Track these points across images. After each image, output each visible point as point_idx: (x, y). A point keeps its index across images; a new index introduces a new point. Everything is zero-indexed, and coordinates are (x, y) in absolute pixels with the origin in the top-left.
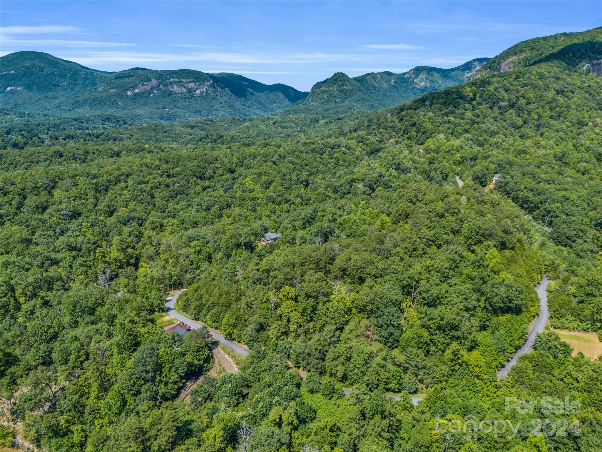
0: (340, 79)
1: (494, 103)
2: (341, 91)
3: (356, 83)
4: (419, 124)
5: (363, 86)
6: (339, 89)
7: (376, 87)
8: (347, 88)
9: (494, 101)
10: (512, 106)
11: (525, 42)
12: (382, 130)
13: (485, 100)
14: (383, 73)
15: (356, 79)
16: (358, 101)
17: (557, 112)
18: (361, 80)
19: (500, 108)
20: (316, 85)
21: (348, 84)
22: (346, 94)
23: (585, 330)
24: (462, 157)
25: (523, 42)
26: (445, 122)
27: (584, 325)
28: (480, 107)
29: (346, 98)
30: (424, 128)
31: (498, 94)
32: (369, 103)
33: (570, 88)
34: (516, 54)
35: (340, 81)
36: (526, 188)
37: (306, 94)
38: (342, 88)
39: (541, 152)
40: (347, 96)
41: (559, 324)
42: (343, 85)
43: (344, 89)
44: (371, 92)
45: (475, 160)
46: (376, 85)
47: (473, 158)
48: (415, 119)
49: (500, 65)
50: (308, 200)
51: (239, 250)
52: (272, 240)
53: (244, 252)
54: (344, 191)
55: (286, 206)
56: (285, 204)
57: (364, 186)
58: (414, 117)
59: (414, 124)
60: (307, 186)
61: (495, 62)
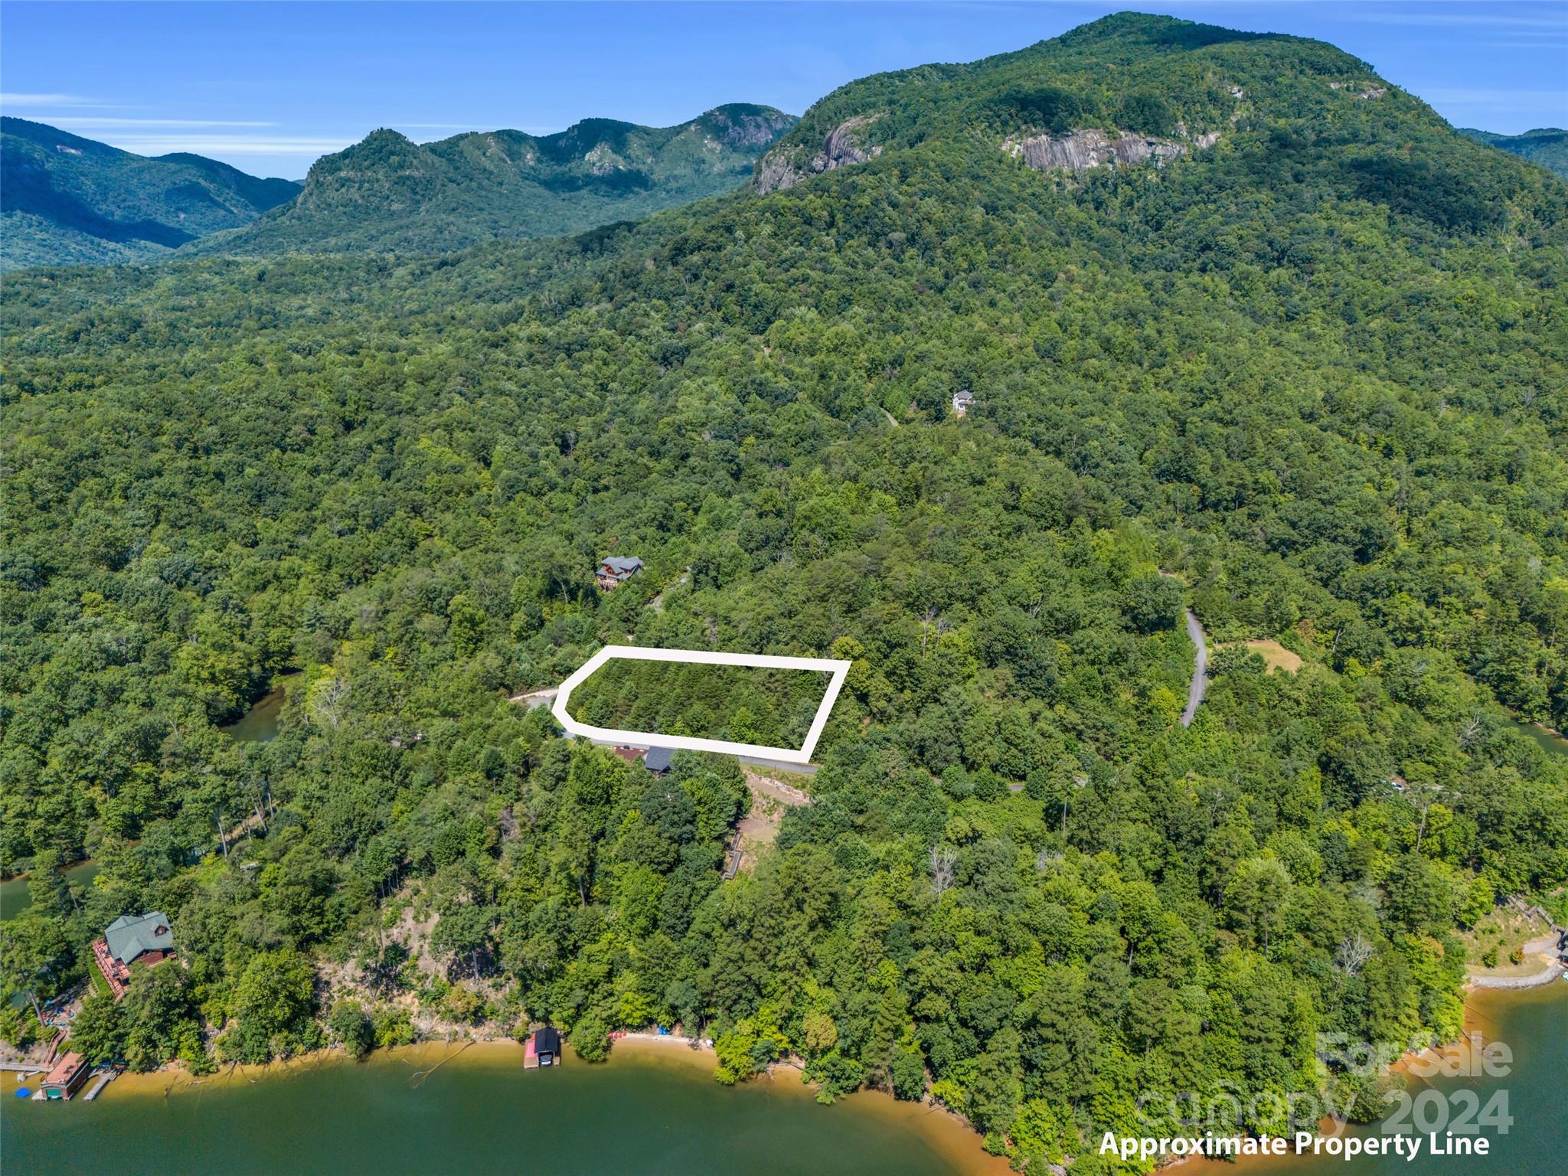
0: (391, 147)
1: (877, 235)
2: (401, 181)
3: (436, 159)
4: (742, 285)
5: (456, 168)
6: (394, 176)
7: (491, 173)
8: (416, 174)
9: (878, 229)
10: (912, 240)
11: (863, 81)
12: (655, 301)
13: (856, 227)
14: (499, 132)
15: (433, 149)
16: (454, 210)
17: (999, 252)
18: (449, 150)
19: (890, 245)
20: (320, 161)
21: (415, 162)
22: (418, 190)
23: (1260, 638)
24: (873, 360)
25: (857, 82)
26: (796, 280)
27: (1258, 630)
28: (850, 242)
29: (418, 202)
30: (756, 295)
31: (881, 214)
32: (484, 215)
33: (1006, 202)
34: (856, 113)
35: (392, 153)
36: (1029, 416)
37: (295, 188)
38: (400, 173)
39: (1011, 341)
40: (418, 197)
41: (1226, 635)
42: (401, 167)
43: (408, 178)
44: (480, 186)
45: (901, 365)
46: (490, 166)
47: (895, 361)
48: (730, 275)
49: (827, 136)
50: (596, 480)
51: (557, 604)
52: (626, 571)
53: (568, 607)
54: (675, 451)
55: (557, 498)
56: (551, 494)
57: (716, 437)
58: (725, 270)
59: (730, 287)
60: (565, 447)
61: (812, 128)
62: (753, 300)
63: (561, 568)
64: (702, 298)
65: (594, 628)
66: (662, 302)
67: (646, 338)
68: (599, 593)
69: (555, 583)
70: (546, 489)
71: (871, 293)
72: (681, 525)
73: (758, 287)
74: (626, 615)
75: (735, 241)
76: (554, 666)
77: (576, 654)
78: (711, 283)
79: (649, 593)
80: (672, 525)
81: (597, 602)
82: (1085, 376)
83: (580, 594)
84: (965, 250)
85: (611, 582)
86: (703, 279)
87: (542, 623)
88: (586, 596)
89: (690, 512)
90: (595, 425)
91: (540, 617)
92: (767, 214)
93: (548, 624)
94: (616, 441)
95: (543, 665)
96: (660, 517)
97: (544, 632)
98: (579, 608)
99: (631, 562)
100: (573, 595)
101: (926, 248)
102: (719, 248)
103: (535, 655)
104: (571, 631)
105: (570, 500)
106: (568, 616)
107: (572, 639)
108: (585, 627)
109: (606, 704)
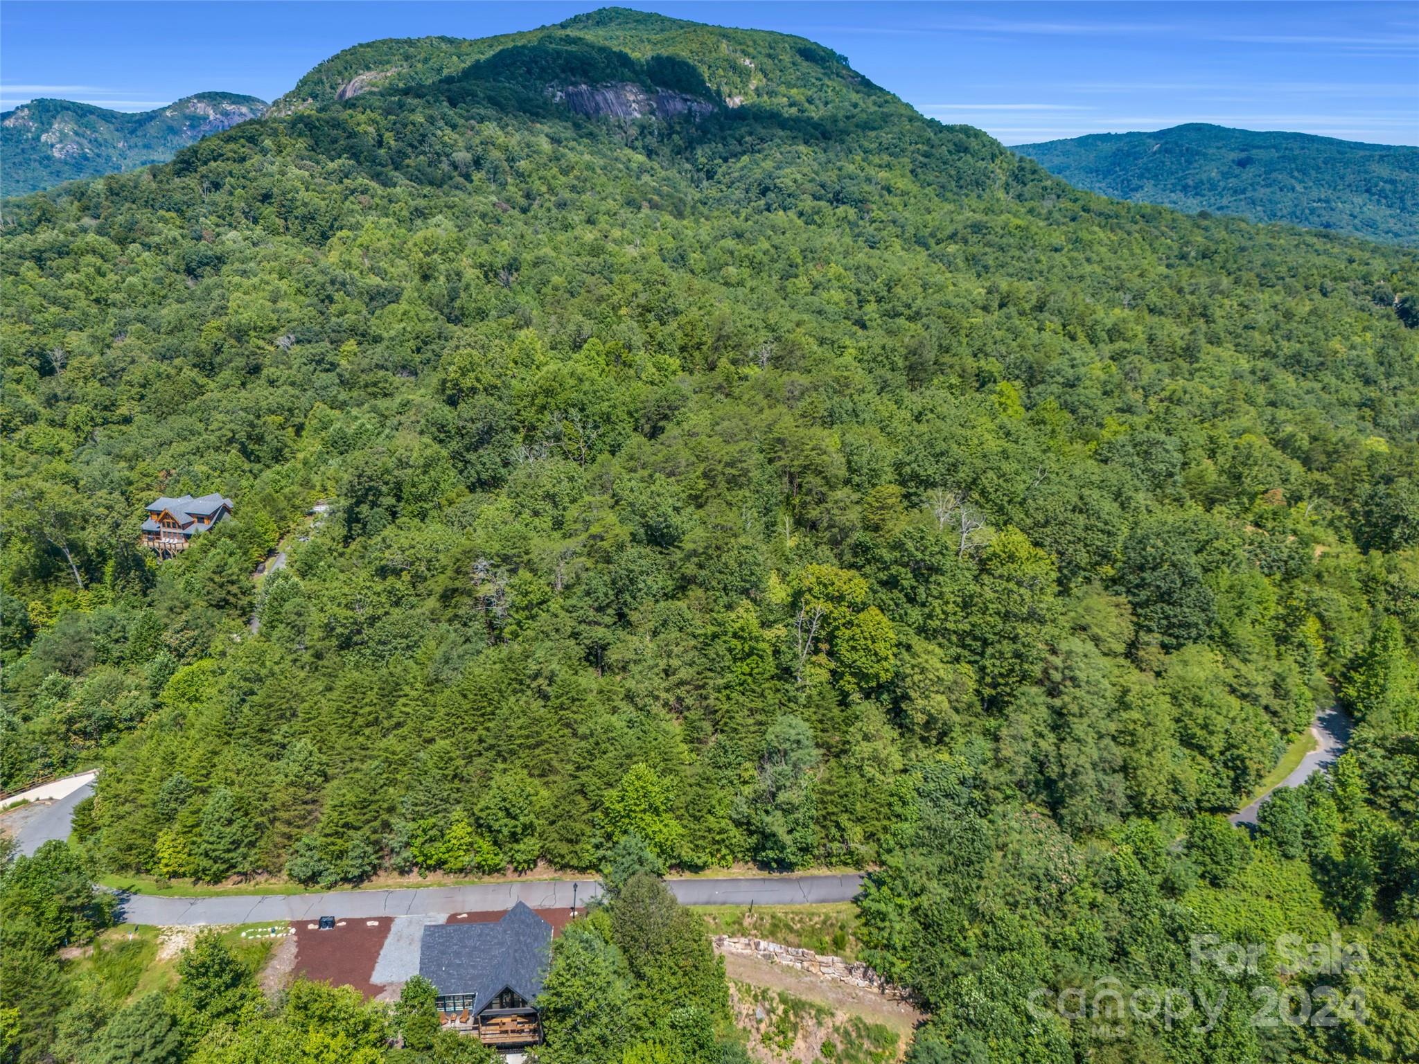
13: (411, 145)
19: (455, 167)
24: (482, 265)
30: (304, 205)
34: (368, 68)
45: (517, 270)
47: (511, 265)
48: (265, 183)
49: (339, 91)
50: (106, 408)
51: (59, 594)
52: (201, 519)
53: (84, 596)
54: (239, 362)
55: (40, 434)
56: (29, 429)
57: (298, 342)
58: (255, 179)
59: (266, 198)
60: (46, 370)
61: (321, 82)
62: (301, 211)
63: (63, 520)
64: (231, 208)
65: (153, 629)
66: (173, 214)
67: (158, 247)
68: (150, 563)
69: (55, 552)
70: (17, 421)
71: (450, 207)
72: (280, 450)
73: (303, 195)
74: (220, 594)
75: (264, 152)
76: (70, 721)
77: (120, 687)
78: (239, 191)
79: (255, 553)
80: (263, 451)
81: (149, 581)
82: (727, 284)
83: (109, 568)
84: (542, 173)
85: (171, 541)
86: (227, 187)
87: (29, 633)
88: (123, 569)
89: (290, 431)
90: (94, 339)
91: (23, 621)
92: (301, 125)
93: (42, 633)
94: (136, 353)
95: (41, 723)
96: (241, 436)
97: (34, 649)
98: (109, 594)
99: (208, 503)
100: (92, 572)
101: (495, 172)
102: (243, 160)
103: (19, 701)
104: (101, 639)
105: (65, 440)
106: (88, 614)
107: (102, 654)
108: (132, 630)
109: (241, 807)
